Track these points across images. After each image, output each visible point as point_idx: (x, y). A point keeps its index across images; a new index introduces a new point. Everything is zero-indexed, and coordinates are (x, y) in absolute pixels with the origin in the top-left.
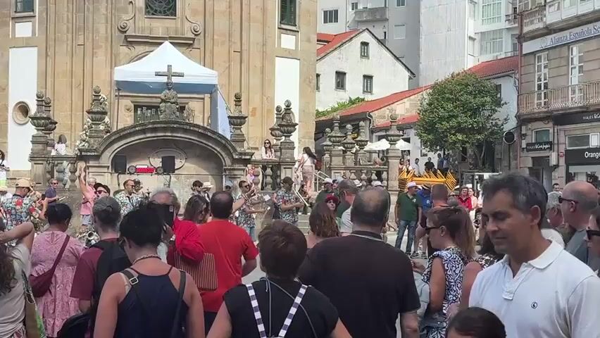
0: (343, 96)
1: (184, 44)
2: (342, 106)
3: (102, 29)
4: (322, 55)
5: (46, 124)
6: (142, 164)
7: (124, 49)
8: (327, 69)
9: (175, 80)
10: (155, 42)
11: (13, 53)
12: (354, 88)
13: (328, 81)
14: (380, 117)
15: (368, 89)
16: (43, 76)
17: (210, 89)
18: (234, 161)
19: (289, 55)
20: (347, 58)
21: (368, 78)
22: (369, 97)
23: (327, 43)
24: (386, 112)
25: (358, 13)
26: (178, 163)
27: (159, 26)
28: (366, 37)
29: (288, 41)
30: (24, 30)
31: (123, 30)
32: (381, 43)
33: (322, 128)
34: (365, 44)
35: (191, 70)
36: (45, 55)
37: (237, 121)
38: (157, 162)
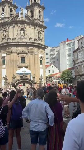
0: (50, 74)
1: (26, 67)
2: (50, 75)
3: (15, 66)
4: (46, 68)
5: (7, 80)
6: (20, 85)
7: (18, 68)
8: (47, 70)
9: (25, 72)
10: (22, 67)
11: (3, 70)
12: (51, 73)
13: (47, 72)
14: (55, 76)
16: (7, 73)
17: (30, 73)
18: (34, 84)
19: (41, 68)
20: (50, 68)
21: (53, 71)
22: (53, 74)
23: (47, 66)
24: (56, 75)
25: (51, 62)
26: (25, 84)
27: (23, 65)
28: (52, 65)
29: (41, 66)
30: (4, 66)
31: (18, 66)
32: (55, 66)
33: (47, 78)
34: (52, 66)
35: (27, 71)
36: (7, 70)
37: (34, 78)
38: (22, 84)
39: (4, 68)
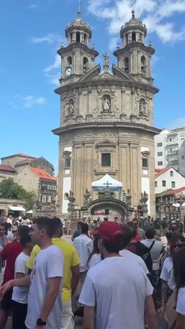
0: (165, 189)
1: (112, 174)
2: (165, 192)
3: (89, 171)
4: (156, 176)
5: (72, 200)
6: (99, 212)
7: (95, 177)
8: (159, 180)
9: (109, 186)
10: (104, 174)
11: (64, 179)
12: (169, 186)
13: (160, 184)
14: (177, 195)
15: (173, 186)
16: (73, 185)
17: (121, 188)
18: (128, 211)
19: (145, 176)
20: (166, 176)
21: (173, 183)
22: (174, 189)
23: (159, 172)
24: (179, 193)
25: (169, 162)
26: (110, 211)
27: (106, 169)
28: (172, 169)
29: (145, 172)
30: (67, 172)
31: (95, 171)
32: (177, 171)
34: (172, 172)
35: (115, 183)
36: (73, 179)
37: (129, 198)
38: (104, 211)
39: (68, 176)
